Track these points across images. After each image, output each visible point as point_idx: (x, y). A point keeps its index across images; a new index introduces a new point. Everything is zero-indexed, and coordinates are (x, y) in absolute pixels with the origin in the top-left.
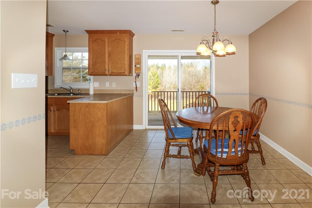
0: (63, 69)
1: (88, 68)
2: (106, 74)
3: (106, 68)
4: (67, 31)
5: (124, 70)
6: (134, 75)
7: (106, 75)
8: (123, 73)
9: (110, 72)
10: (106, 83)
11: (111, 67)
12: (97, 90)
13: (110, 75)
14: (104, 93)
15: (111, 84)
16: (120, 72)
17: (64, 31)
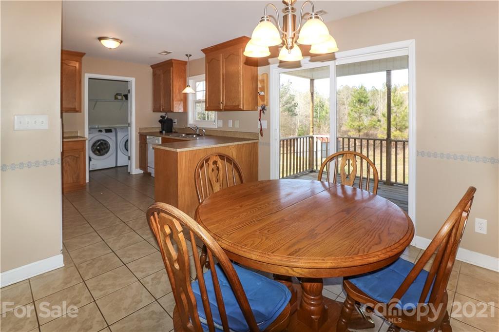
0: (196, 102)
2: (220, 108)
3: (220, 99)
4: (190, 55)
9: (224, 105)
10: (229, 120)
11: (226, 98)
12: (220, 131)
13: (225, 110)
15: (233, 123)
16: (234, 104)
17: (187, 55)
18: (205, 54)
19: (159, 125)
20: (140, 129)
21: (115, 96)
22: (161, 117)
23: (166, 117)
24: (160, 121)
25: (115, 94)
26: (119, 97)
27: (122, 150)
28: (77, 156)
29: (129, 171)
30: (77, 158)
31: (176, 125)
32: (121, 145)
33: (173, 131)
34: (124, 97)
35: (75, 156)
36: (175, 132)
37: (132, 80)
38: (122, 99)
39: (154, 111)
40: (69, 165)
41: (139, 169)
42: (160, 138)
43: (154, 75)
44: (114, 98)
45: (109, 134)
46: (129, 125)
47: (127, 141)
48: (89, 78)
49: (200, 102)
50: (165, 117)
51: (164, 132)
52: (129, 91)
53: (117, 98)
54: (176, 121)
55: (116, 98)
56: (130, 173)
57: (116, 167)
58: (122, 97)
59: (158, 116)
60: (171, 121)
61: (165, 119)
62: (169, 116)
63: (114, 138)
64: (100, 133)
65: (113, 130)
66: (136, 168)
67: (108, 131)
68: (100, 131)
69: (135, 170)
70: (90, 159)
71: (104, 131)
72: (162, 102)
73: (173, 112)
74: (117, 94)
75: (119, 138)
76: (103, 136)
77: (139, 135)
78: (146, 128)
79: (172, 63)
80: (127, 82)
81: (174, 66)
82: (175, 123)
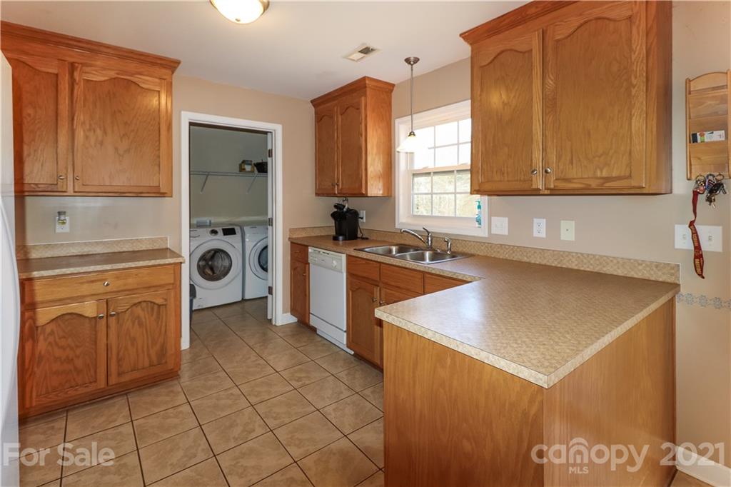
0: (414, 175)
1: (469, 168)
2: (534, 187)
3: (534, 161)
4: (416, 60)
5: (629, 165)
6: (682, 186)
7: (536, 193)
8: (619, 178)
9: (553, 178)
10: (536, 221)
11: (559, 157)
12: (501, 245)
13: (554, 192)
14: (525, 259)
15: (553, 228)
16: (605, 174)
17: (408, 61)
18: (471, 44)
19: (332, 223)
20: (292, 231)
21: (240, 165)
22: (336, 206)
23: (346, 206)
24: (333, 215)
25: (240, 162)
26: (248, 168)
27: (253, 268)
28: (159, 301)
29: (269, 317)
30: (159, 306)
31: (364, 223)
32: (252, 259)
33: (359, 235)
34: (255, 168)
35: (154, 303)
36: (363, 238)
37: (277, 129)
38: (252, 171)
39: (317, 194)
40: (140, 324)
41: (289, 314)
42: (344, 257)
43: (319, 118)
44: (237, 170)
45: (229, 238)
46: (270, 222)
47: (266, 247)
48: (191, 124)
49: (429, 174)
50: (344, 206)
51: (341, 238)
52: (270, 153)
53: (244, 169)
54: (363, 214)
55: (242, 170)
56: (271, 320)
57: (243, 300)
58: (253, 168)
59: (329, 204)
60: (355, 215)
61: (345, 210)
62: (350, 204)
63: (239, 246)
64: (213, 237)
65: (237, 229)
66: (284, 312)
67: (229, 232)
68: (214, 232)
69: (281, 316)
70: (193, 293)
71: (221, 233)
72: (339, 173)
73: (365, 196)
74: (244, 162)
75: (249, 245)
76: (220, 242)
77: (289, 243)
78: (304, 229)
79: (366, 87)
80: (266, 133)
81: (368, 93)
82: (362, 218)
